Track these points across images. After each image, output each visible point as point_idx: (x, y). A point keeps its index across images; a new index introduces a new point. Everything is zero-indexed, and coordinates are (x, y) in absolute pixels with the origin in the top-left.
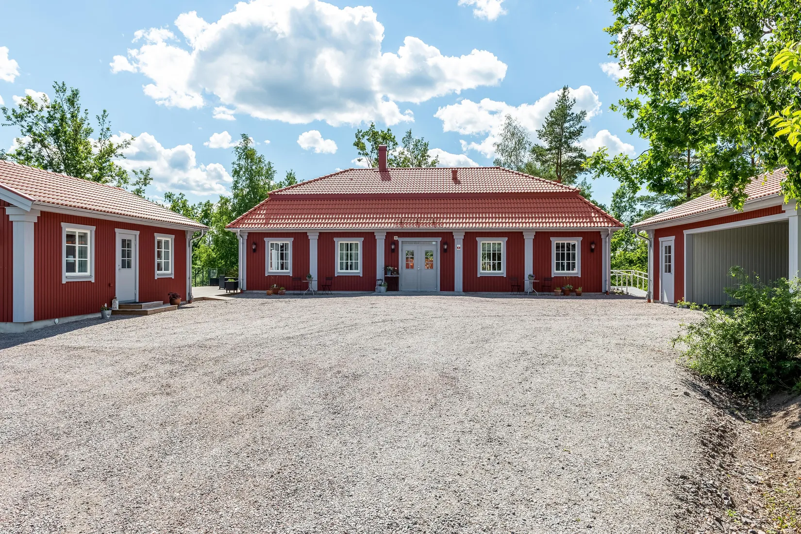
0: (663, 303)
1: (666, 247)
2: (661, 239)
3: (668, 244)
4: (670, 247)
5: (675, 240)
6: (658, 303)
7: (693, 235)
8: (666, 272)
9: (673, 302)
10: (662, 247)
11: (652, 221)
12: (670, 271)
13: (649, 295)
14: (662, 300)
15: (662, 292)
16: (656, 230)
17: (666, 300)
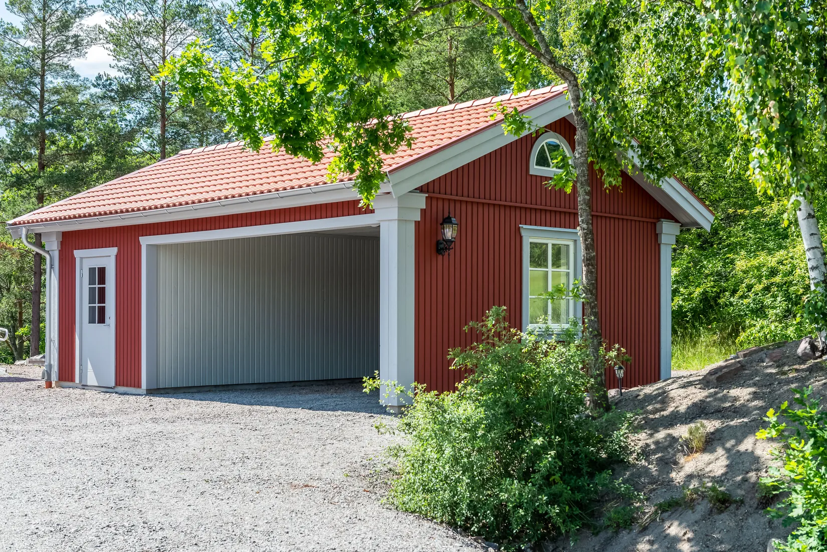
0: (85, 387)
1: (92, 270)
2: (78, 253)
3: (97, 264)
4: (102, 271)
5: (118, 257)
6: (73, 388)
7: (158, 246)
8: (92, 321)
9: (113, 384)
10: (81, 269)
11: (53, 215)
12: (102, 320)
13: (48, 373)
14: (81, 381)
15: (81, 365)
16: (65, 234)
17: (92, 380)
